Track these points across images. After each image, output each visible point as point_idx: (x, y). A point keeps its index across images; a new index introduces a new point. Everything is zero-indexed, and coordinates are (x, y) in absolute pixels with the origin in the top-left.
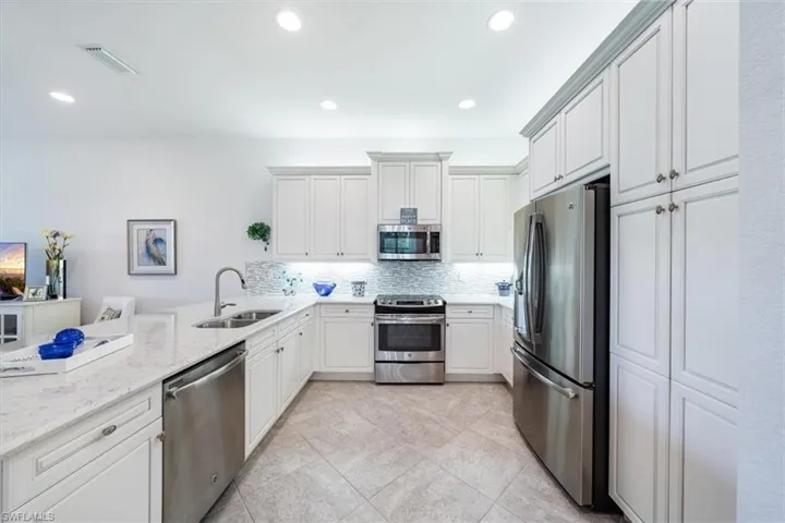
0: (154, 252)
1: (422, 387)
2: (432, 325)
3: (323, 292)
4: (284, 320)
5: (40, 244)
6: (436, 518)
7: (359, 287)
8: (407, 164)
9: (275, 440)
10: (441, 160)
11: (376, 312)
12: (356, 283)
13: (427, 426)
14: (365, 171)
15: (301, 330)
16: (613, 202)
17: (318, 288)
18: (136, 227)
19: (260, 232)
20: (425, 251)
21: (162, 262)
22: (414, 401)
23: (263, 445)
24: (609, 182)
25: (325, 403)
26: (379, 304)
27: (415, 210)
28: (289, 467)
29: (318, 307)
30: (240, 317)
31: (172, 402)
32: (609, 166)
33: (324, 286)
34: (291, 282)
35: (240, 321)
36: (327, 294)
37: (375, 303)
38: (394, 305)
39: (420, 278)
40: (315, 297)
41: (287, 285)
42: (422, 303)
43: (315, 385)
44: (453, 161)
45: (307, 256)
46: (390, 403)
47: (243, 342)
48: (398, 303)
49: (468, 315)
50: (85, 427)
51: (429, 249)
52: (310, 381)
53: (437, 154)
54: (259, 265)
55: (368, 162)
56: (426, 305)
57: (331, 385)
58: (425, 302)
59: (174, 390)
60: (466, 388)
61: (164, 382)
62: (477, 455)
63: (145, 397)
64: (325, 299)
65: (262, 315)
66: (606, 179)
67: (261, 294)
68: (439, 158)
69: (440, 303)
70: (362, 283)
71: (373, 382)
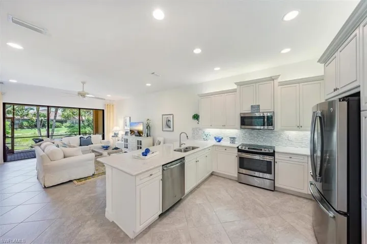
0: (168, 124)
1: (261, 190)
2: (267, 161)
3: (218, 140)
4: (199, 151)
5: (146, 122)
6: (246, 242)
7: (233, 139)
8: (254, 84)
9: (196, 192)
10: (273, 80)
11: (238, 151)
12: (231, 138)
13: (257, 207)
14: (234, 91)
15: (206, 155)
16: (362, 109)
17: (216, 138)
18: (164, 116)
19: (196, 117)
20: (264, 125)
21: (170, 128)
22: (254, 194)
23: (191, 192)
24: (360, 96)
25: (215, 184)
26: (240, 148)
27: (259, 106)
28: (199, 201)
29: (214, 147)
30: (187, 148)
31: (164, 171)
32: (359, 86)
33: (218, 138)
34: (207, 136)
35: (186, 150)
36: (219, 141)
37: (238, 147)
38: (247, 149)
39: (264, 137)
40: (214, 142)
41: (205, 137)
42: (261, 150)
43: (213, 176)
44: (280, 80)
45: (211, 126)
46: (242, 192)
47: (184, 157)
48: (249, 148)
49: (288, 159)
50: (146, 173)
51: (266, 124)
52: (212, 174)
53: (271, 77)
54: (196, 128)
55: (235, 87)
56: (263, 151)
57: (220, 178)
58: (263, 149)
59: (165, 168)
60: (286, 197)
61: (163, 166)
62: (279, 228)
63: (158, 168)
64: (218, 143)
65: (193, 148)
66: (358, 94)
67: (197, 139)
68: (272, 79)
69: (272, 151)
70: (234, 138)
71: (237, 181)
